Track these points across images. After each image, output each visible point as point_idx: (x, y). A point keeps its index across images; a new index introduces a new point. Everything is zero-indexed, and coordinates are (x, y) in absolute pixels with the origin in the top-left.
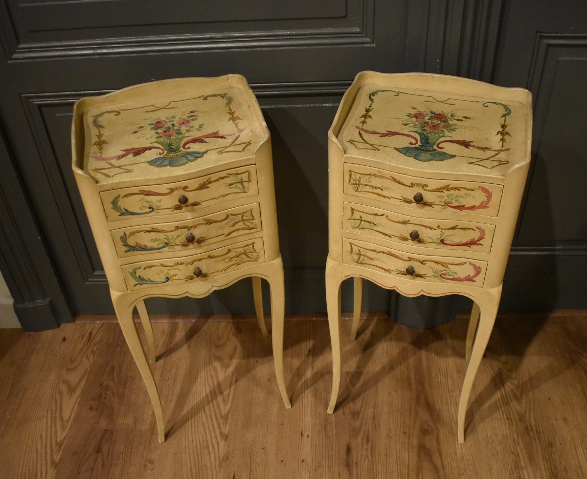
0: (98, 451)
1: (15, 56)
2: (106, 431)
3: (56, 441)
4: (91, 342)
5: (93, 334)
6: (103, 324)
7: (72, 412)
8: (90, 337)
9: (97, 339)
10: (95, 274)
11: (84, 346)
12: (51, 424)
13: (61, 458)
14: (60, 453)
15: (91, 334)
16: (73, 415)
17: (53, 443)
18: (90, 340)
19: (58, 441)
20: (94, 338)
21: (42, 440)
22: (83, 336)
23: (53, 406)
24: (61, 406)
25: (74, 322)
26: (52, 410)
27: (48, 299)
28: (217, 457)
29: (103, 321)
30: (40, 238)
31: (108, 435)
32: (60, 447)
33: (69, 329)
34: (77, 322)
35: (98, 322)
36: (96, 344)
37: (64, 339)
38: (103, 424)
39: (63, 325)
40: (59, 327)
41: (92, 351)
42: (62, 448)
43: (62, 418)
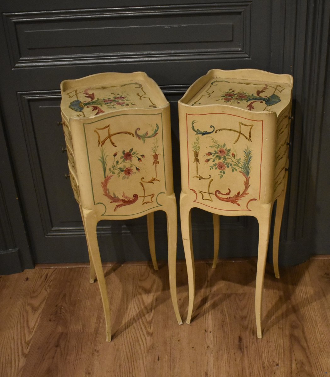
0: (57, 346)
1: (17, 65)
2: (62, 334)
3: (25, 341)
4: (47, 280)
5: (49, 275)
6: (56, 268)
7: (36, 322)
8: (46, 278)
9: (52, 278)
10: (53, 229)
11: (42, 283)
12: (21, 331)
13: (29, 352)
14: (29, 348)
15: (47, 275)
16: (37, 324)
17: (23, 342)
18: (47, 279)
19: (27, 341)
20: (49, 278)
21: (14, 341)
22: (41, 277)
23: (22, 319)
24: (27, 319)
25: (34, 268)
26: (20, 322)
27: (17, 249)
28: (145, 346)
29: (56, 267)
30: (17, 199)
31: (64, 336)
32: (28, 344)
33: (30, 273)
34: (36, 268)
35: (52, 268)
36: (51, 281)
37: (27, 279)
38: (60, 329)
39: (26, 271)
40: (23, 271)
41: (48, 286)
42: (30, 345)
43: (28, 327)
